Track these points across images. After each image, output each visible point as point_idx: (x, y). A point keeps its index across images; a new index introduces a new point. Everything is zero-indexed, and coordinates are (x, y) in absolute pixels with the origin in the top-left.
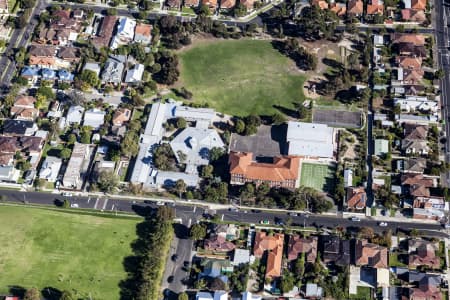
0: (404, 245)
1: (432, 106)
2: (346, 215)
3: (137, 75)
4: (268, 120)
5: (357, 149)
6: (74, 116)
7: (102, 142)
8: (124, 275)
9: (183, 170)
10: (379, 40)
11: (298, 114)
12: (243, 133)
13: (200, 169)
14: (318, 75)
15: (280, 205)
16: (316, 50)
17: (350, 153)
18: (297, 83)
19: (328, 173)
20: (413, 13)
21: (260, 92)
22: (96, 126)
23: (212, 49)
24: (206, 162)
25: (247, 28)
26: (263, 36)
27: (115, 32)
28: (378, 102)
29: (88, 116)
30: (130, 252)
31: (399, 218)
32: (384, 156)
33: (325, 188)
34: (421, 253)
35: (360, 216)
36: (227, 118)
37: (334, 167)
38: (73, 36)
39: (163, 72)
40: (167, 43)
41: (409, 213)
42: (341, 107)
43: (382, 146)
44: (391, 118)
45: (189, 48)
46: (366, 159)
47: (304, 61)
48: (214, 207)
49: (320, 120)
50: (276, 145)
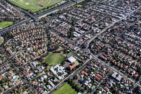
0: (93, 62)
1: (77, 47)
2: (85, 64)
3: (43, 68)
4: (65, 61)
5: (76, 57)
6: (42, 79)
7: (50, 79)
8: (74, 90)
9: (64, 73)
10: (63, 45)
11: (67, 57)
12: (65, 64)
13: (65, 71)
14: (62, 53)
15: (78, 68)
16: (58, 50)
17: (76, 58)
18: (61, 55)
19: (77, 61)
20: (63, 40)
21: (59, 59)
22: (47, 77)
23: (47, 58)
24: (65, 70)
25: (48, 53)
26: (51, 53)
27: (33, 65)
28: (72, 51)
29: (44, 77)
30: (71, 87)
31: (89, 60)
32: (80, 55)
33: (79, 63)
34: (95, 61)
35: (86, 63)
36: (60, 64)
37: (77, 60)
38: (29, 70)
39: (46, 65)
40: (41, 62)
41: (89, 59)
42: (69, 54)
43: (79, 55)
44: (75, 51)
45: (44, 60)
46: (79, 57)
47: (59, 52)
48: (72, 74)
49: (70, 57)
50: (69, 63)
